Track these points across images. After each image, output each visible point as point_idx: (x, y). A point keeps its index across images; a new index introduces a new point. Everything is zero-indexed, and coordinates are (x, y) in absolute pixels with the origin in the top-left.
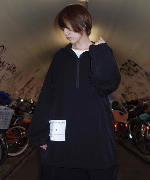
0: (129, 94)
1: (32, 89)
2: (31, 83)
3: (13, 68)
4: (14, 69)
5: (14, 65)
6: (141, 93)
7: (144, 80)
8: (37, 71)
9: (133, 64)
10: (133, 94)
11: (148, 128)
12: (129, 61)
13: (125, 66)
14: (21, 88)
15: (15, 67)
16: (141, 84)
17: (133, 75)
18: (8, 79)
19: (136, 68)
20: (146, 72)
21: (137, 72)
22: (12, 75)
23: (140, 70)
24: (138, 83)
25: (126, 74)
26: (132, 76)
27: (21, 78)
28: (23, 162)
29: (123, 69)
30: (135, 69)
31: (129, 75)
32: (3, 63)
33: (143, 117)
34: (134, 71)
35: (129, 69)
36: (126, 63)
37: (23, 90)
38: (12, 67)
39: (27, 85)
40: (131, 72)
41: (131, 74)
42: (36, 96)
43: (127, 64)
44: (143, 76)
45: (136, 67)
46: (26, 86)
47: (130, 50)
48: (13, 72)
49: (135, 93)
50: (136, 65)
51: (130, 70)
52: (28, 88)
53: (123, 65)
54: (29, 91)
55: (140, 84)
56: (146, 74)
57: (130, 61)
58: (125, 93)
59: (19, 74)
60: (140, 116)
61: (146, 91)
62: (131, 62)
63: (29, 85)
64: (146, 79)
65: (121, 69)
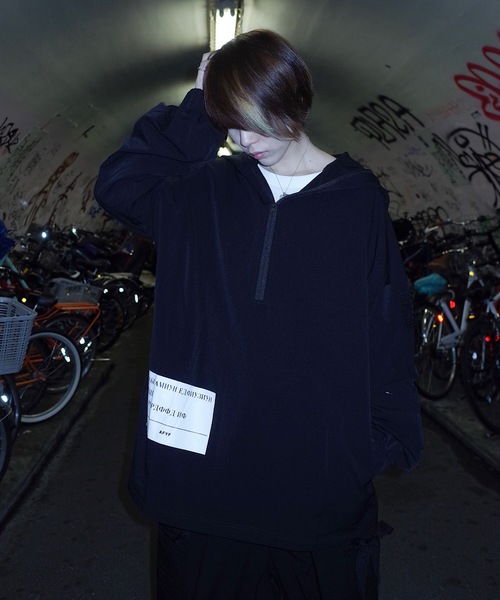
1: (71, 187)
2: (67, 170)
3: (9, 134)
4: (11, 137)
5: (12, 124)
6: (418, 196)
7: (428, 158)
8: (85, 134)
9: (397, 108)
11: (440, 318)
12: (382, 98)
13: (367, 112)
14: (37, 189)
15: (16, 130)
16: (418, 170)
17: (394, 140)
19: (405, 121)
20: (434, 134)
21: (407, 132)
22: (7, 154)
23: (417, 127)
24: (407, 164)
25: (371, 136)
26: (389, 142)
27: (35, 161)
28: (68, 442)
29: (363, 121)
30: (401, 124)
31: (380, 139)
33: (427, 285)
34: (398, 130)
35: (380, 123)
36: (372, 105)
37: (42, 196)
38: (5, 133)
39: (54, 178)
40: (389, 131)
41: (389, 137)
42: (84, 208)
43: (376, 108)
44: (427, 145)
45: (406, 117)
46: (51, 181)
47: (388, 66)
48: (8, 147)
49: (399, 195)
50: (403, 111)
51: (385, 125)
52: (59, 185)
53: (362, 110)
54: (64, 196)
55: (413, 166)
56: (434, 141)
57: (387, 98)
59: (29, 148)
60: (418, 283)
61: (435, 190)
62: (388, 102)
63: (62, 177)
64: (434, 154)
65: (356, 120)
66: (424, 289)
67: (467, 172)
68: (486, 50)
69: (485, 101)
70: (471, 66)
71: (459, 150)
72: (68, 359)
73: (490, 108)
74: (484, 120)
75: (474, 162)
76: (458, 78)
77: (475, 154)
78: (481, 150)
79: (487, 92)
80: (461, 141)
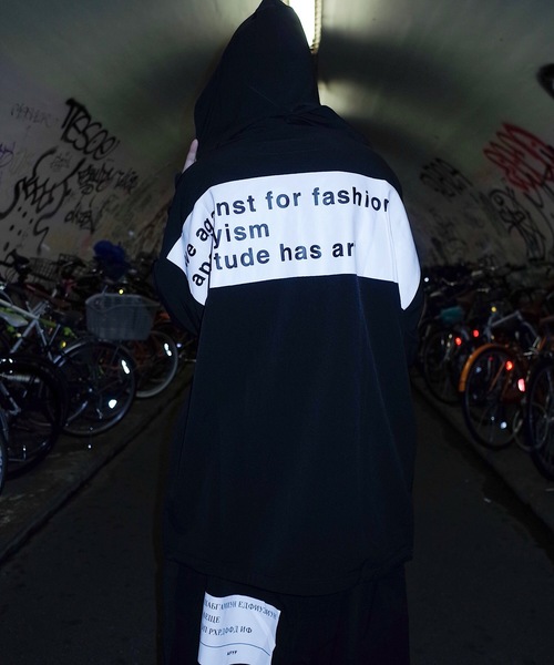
0: (450, 240)
3: (131, 180)
4: (132, 182)
5: (134, 173)
7: (480, 214)
9: (450, 169)
10: (459, 244)
11: (459, 341)
12: (438, 160)
13: (430, 170)
15: (136, 178)
16: (474, 222)
17: (453, 195)
18: (117, 206)
19: (458, 180)
20: (480, 193)
21: (461, 189)
22: (128, 196)
23: (467, 185)
25: (437, 190)
26: (451, 196)
27: (147, 200)
29: (428, 176)
30: (456, 182)
31: (443, 193)
32: (109, 174)
33: (450, 315)
34: (455, 186)
35: (441, 179)
36: (432, 164)
38: (129, 179)
40: (449, 187)
41: (450, 192)
43: (436, 168)
44: (477, 201)
45: (457, 176)
47: (437, 137)
48: (129, 190)
49: (464, 243)
50: (455, 172)
51: (445, 182)
53: (426, 168)
55: (471, 219)
56: (481, 198)
57: (442, 161)
58: (440, 238)
59: (144, 190)
62: (443, 164)
65: (422, 176)
66: (447, 318)
67: (507, 225)
68: (499, 134)
69: (507, 171)
70: (492, 144)
71: (499, 208)
72: (169, 353)
73: (512, 176)
74: (511, 186)
75: (509, 218)
76: (486, 151)
77: (510, 212)
78: (513, 209)
79: (507, 164)
80: (499, 200)
